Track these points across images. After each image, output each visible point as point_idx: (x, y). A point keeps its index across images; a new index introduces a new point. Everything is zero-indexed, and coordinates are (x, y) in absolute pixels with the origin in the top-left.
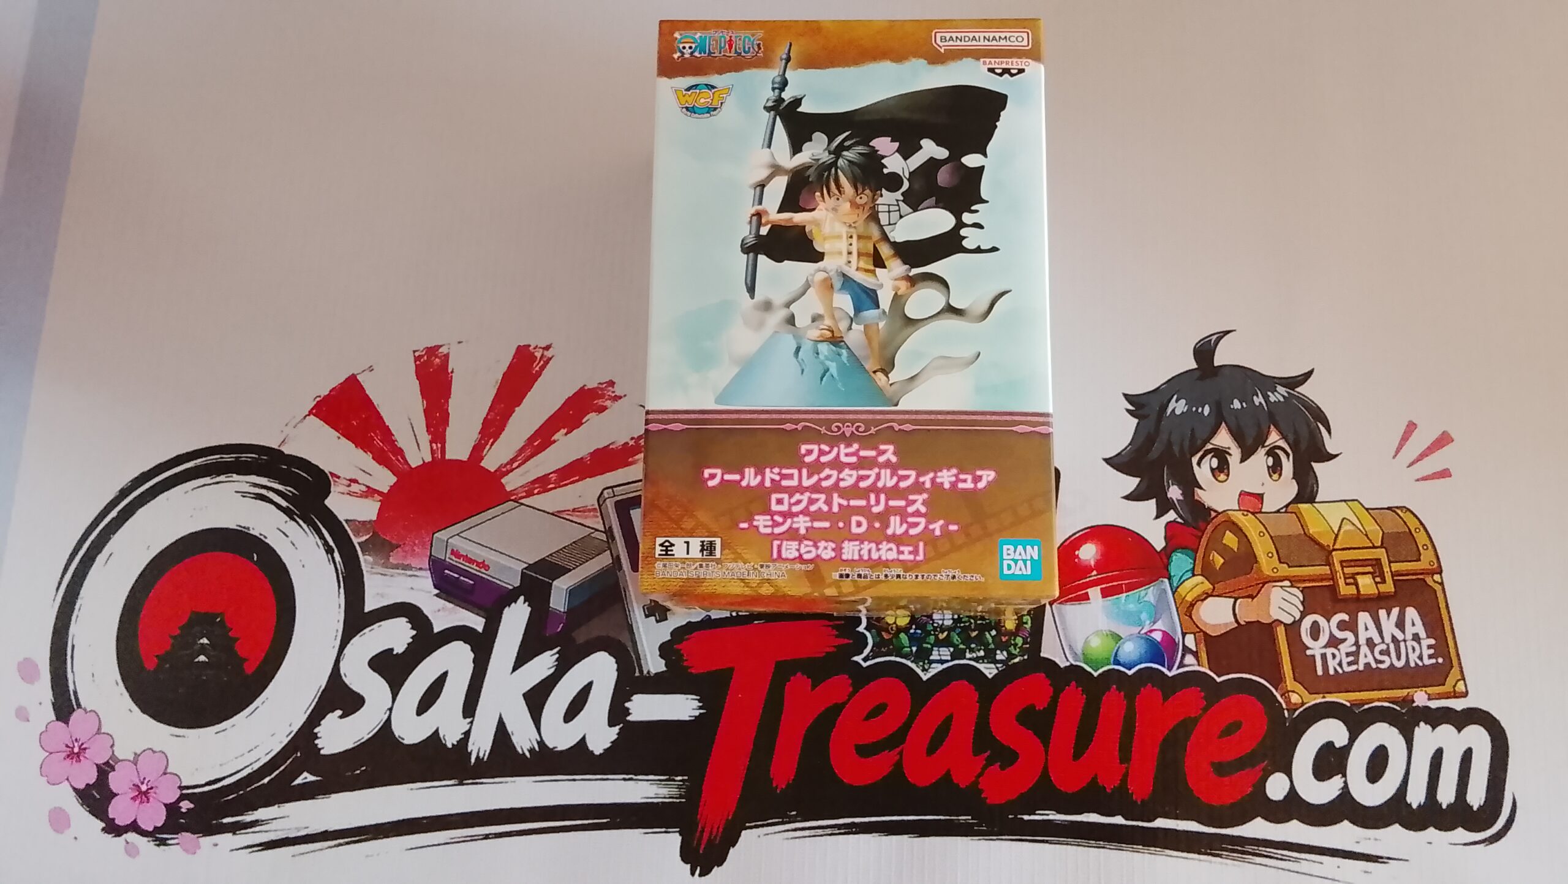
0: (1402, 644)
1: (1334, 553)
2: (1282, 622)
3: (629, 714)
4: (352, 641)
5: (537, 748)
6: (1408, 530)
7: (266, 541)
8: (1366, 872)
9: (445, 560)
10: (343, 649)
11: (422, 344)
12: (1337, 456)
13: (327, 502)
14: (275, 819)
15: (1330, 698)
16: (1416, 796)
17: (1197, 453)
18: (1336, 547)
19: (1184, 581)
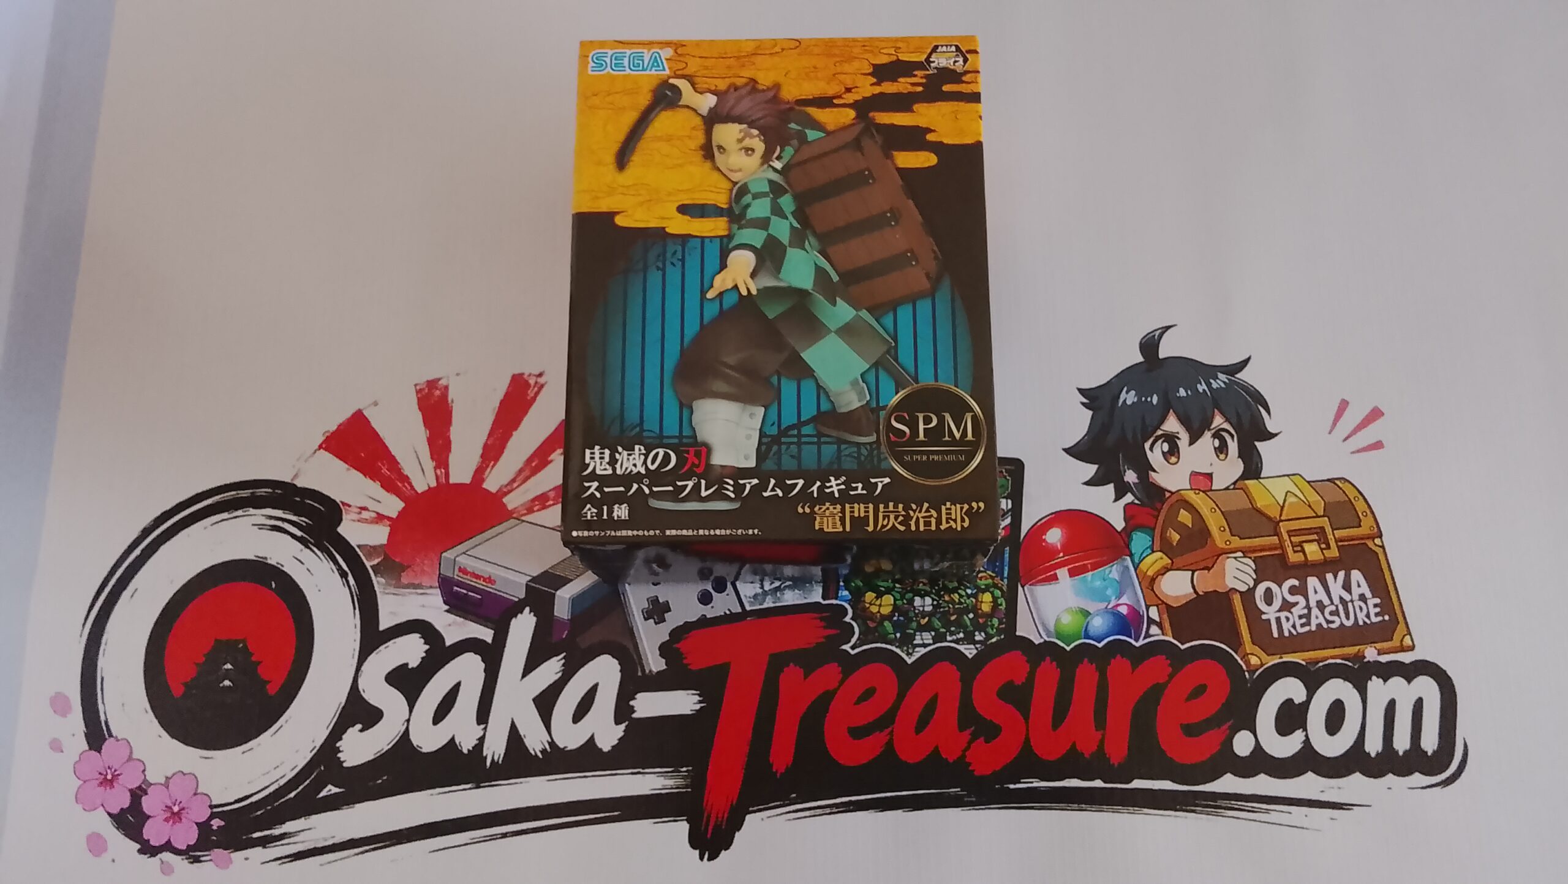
0: (1350, 605)
1: (1281, 524)
2: (1237, 590)
3: (634, 712)
4: (370, 658)
5: (549, 750)
6: (1347, 499)
7: (284, 569)
8: (1332, 819)
9: (453, 578)
10: (361, 667)
11: (423, 378)
12: (1276, 435)
13: (340, 530)
14: (303, 831)
15: (1287, 658)
16: (1374, 745)
17: (1149, 439)
18: (1282, 518)
19: (1144, 558)
